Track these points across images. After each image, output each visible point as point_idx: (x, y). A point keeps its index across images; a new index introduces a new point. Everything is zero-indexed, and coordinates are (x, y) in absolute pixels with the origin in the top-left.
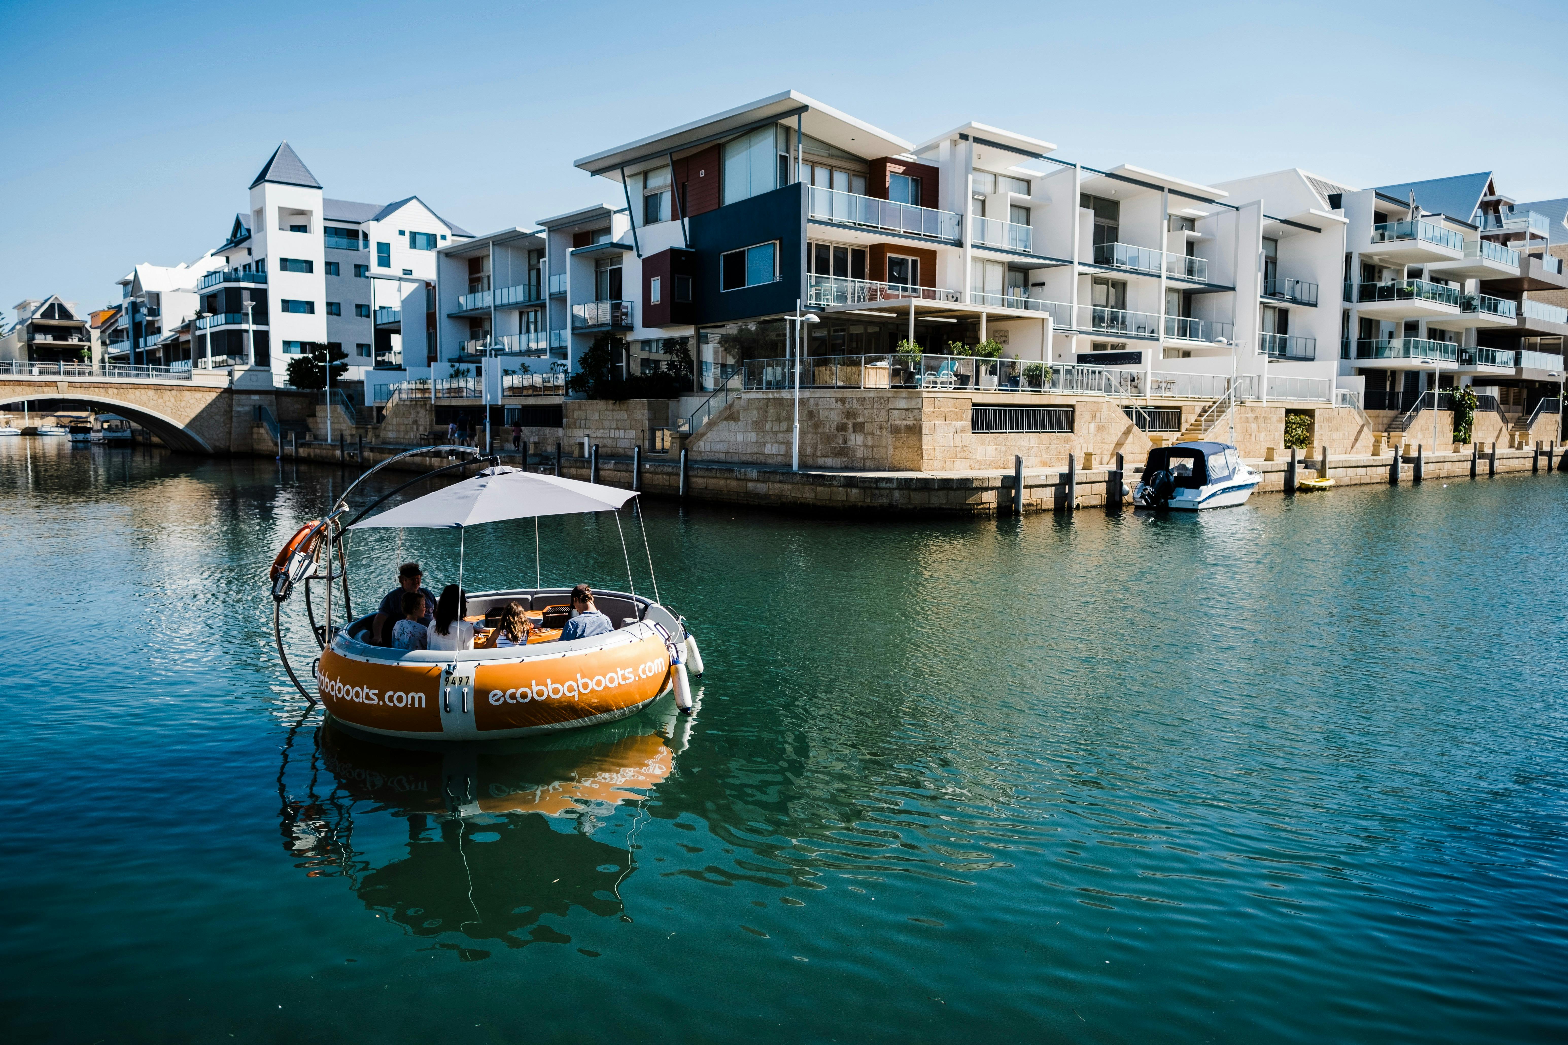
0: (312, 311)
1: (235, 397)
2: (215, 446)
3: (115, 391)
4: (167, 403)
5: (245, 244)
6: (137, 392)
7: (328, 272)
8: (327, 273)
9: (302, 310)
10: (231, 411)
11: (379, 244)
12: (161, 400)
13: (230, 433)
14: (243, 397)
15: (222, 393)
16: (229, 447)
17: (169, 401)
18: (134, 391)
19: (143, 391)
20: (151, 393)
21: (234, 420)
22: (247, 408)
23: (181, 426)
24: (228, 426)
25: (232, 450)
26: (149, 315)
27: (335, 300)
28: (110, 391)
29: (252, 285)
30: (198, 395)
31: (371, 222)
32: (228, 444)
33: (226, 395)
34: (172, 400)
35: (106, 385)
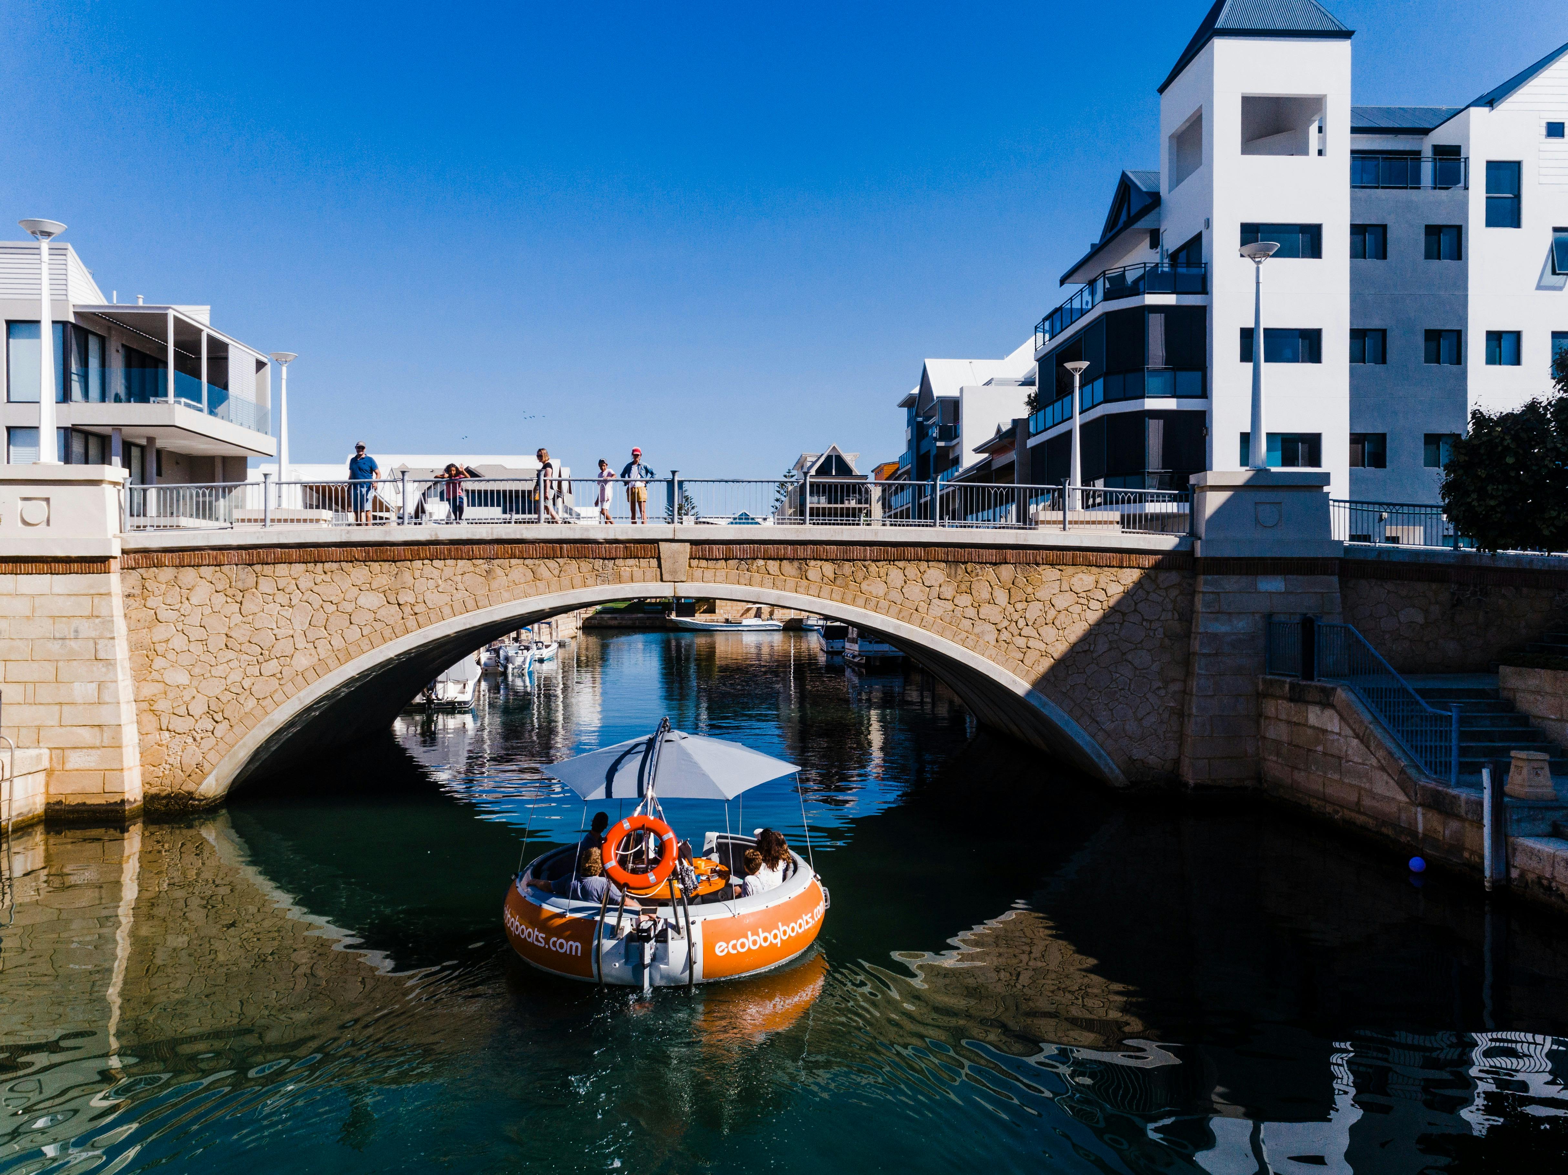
0: (1314, 356)
1: (1204, 584)
2: (1132, 761)
3: (828, 568)
4: (986, 610)
5: (1144, 223)
6: (895, 573)
7: (1358, 252)
8: (1354, 255)
9: (1288, 353)
10: (1188, 635)
11: (1493, 167)
12: (964, 600)
13: (1181, 714)
14: (1231, 583)
15: (1157, 567)
16: (1177, 762)
17: (992, 601)
18: (884, 567)
19: (912, 569)
20: (936, 574)
21: (1199, 667)
22: (1242, 625)
23: (1020, 685)
24: (1175, 687)
25: (1190, 778)
26: (941, 439)
27: (1375, 323)
28: (814, 570)
29: (1170, 299)
30: (1083, 579)
31: (1473, 110)
32: (1172, 753)
33: (1174, 577)
34: (1001, 597)
35: (801, 551)
